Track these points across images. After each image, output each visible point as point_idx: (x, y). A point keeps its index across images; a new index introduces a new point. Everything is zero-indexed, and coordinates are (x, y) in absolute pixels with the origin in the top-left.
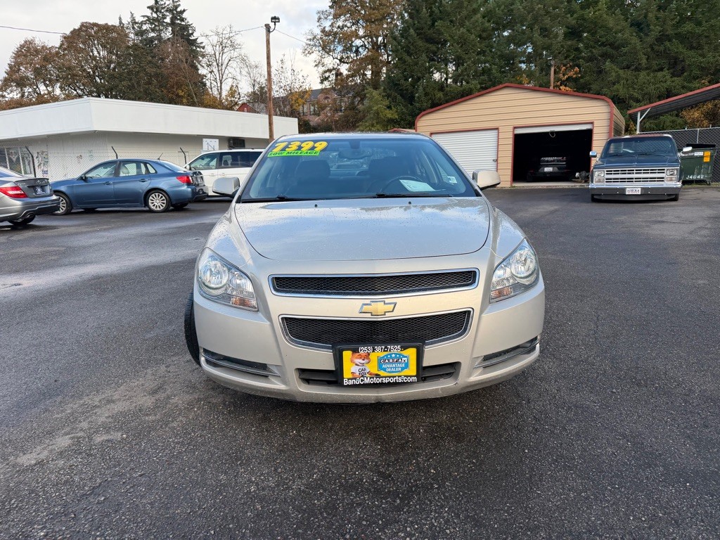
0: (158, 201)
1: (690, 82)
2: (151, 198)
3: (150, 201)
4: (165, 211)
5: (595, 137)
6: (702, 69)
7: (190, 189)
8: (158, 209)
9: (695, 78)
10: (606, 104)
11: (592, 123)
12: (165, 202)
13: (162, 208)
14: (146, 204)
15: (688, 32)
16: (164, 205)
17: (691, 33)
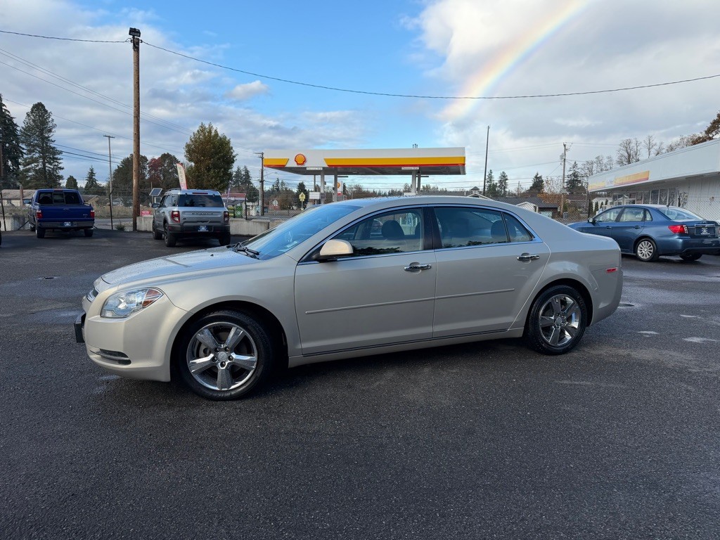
0: (646, 250)
2: (640, 245)
3: (639, 248)
4: (652, 260)
7: (681, 240)
8: (644, 258)
12: (652, 251)
13: (648, 257)
14: (635, 251)
16: (650, 254)
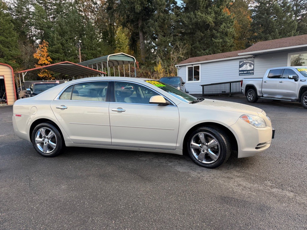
1: (8, 61)
5: (6, 82)
6: (12, 56)
9: (9, 60)
10: (9, 68)
11: (3, 76)
15: (3, 40)
17: (4, 41)
